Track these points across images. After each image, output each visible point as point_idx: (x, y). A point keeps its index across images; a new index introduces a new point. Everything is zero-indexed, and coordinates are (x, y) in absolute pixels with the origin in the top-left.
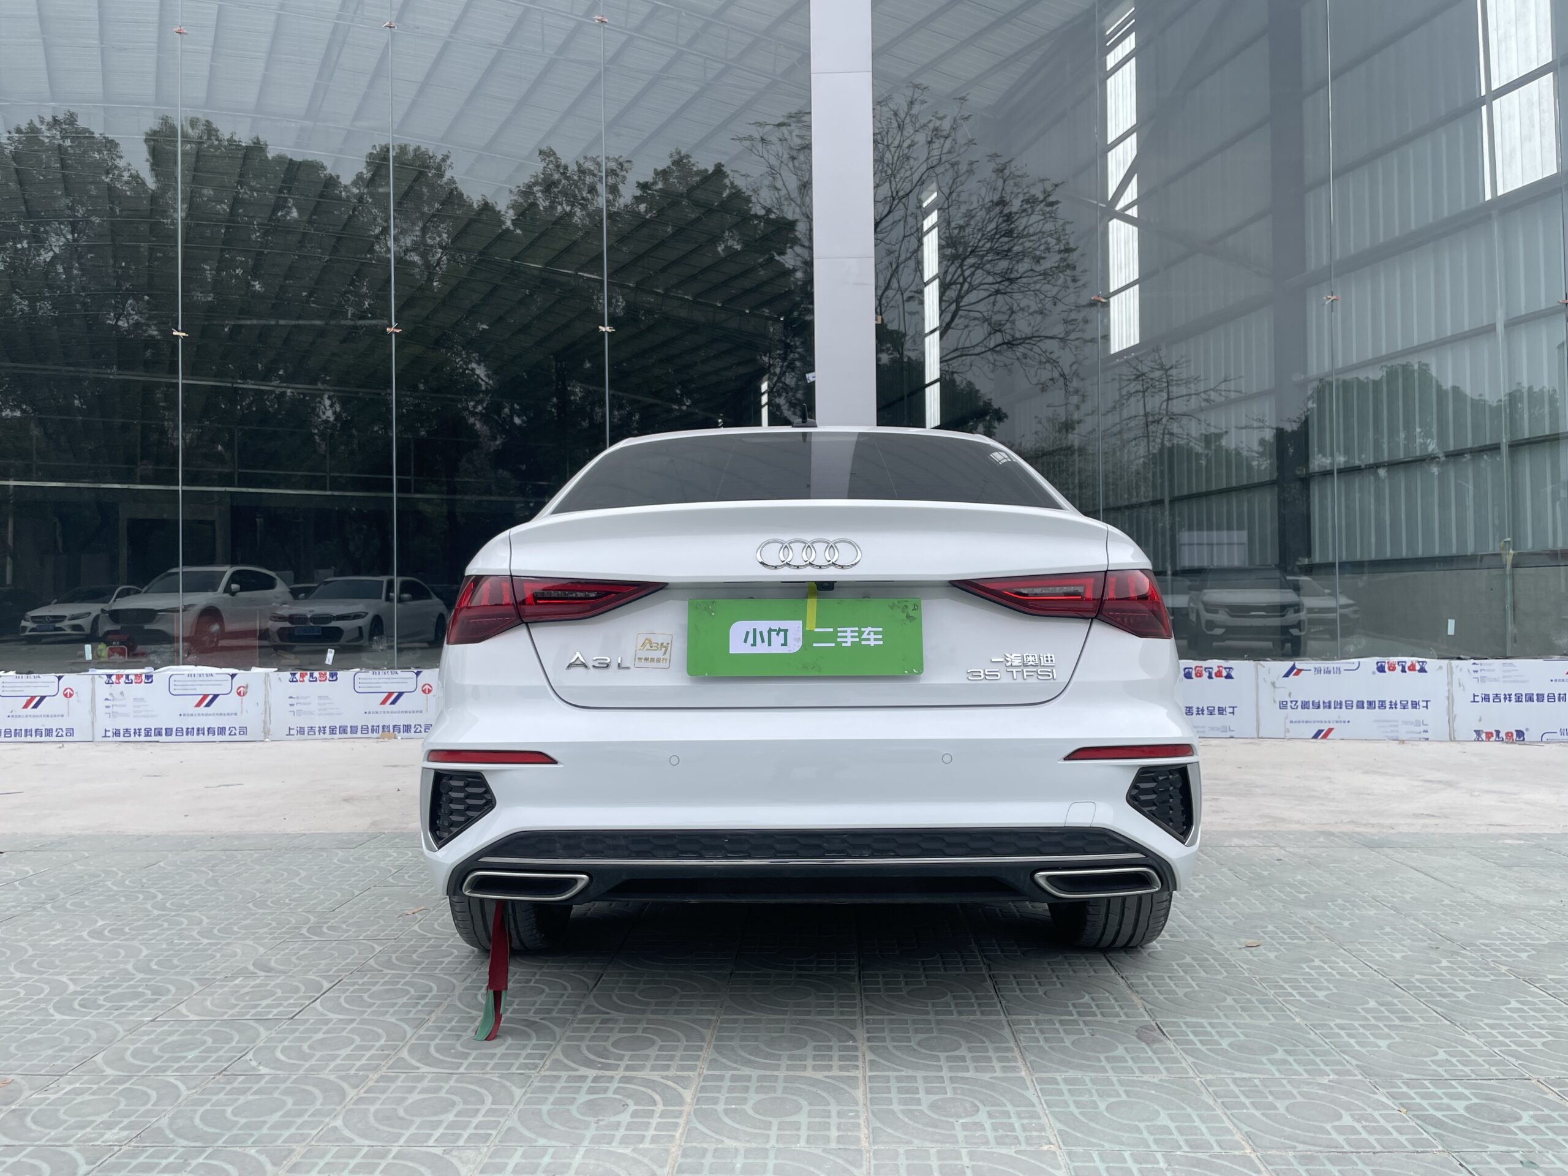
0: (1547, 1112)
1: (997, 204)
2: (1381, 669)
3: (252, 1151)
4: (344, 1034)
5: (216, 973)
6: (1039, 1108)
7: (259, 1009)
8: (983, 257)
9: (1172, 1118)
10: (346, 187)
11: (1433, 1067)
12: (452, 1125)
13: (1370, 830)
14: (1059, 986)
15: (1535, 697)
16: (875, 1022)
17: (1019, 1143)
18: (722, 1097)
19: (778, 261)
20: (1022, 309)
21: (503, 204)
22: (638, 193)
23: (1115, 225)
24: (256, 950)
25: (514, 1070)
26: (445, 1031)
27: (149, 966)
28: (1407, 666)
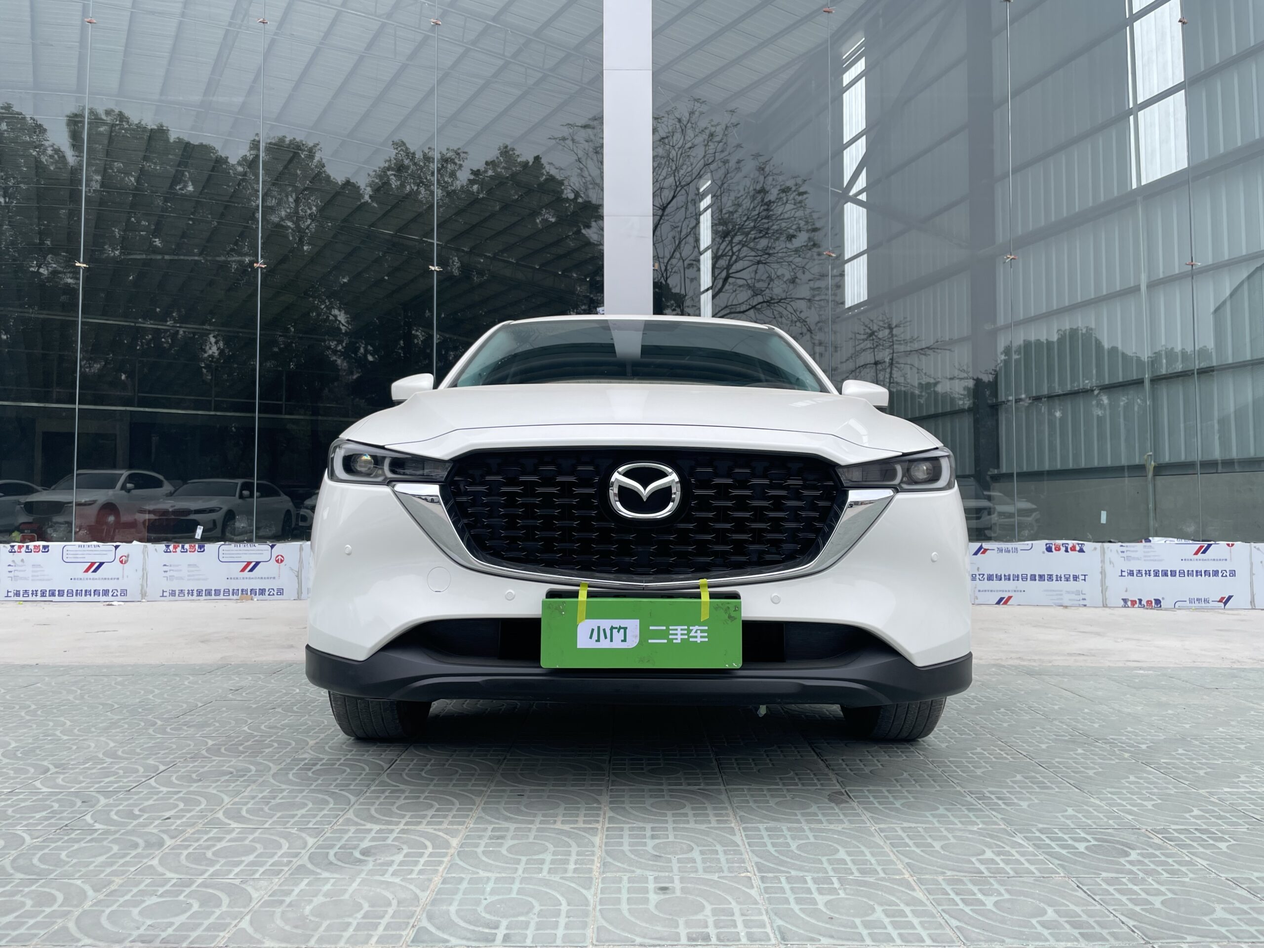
0: (1151, 850)
1: (759, 192)
2: (1049, 549)
3: (79, 882)
4: (171, 801)
6: (742, 848)
7: (102, 784)
8: (747, 234)
9: (849, 854)
10: (233, 165)
11: (1063, 819)
12: (252, 864)
13: (1034, 664)
14: (771, 766)
15: (1169, 573)
16: (617, 790)
17: (723, 871)
18: (483, 843)
19: (584, 235)
20: (778, 276)
21: (364, 183)
22: (472, 177)
23: (849, 207)
24: (108, 744)
25: (310, 825)
26: (257, 799)
27: (15, 754)
28: (1069, 547)
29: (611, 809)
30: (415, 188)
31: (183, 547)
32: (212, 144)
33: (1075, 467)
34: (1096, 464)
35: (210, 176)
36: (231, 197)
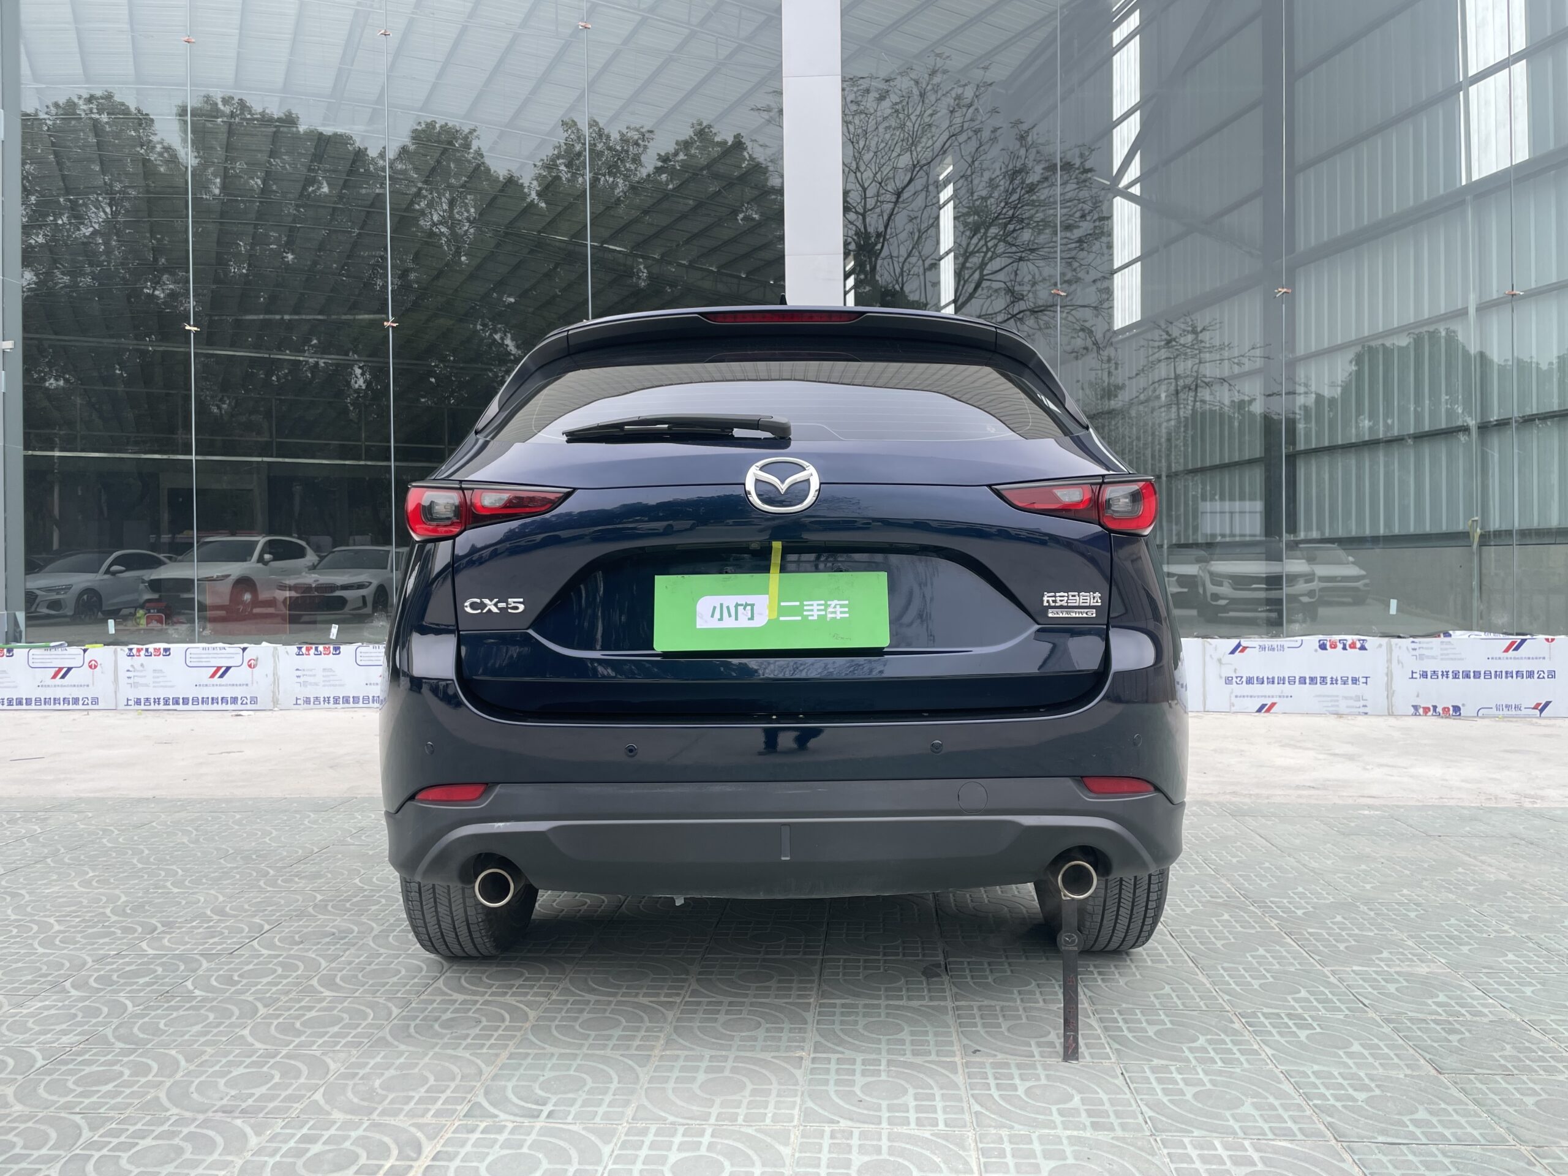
1: (1020, 170)
2: (1323, 647)
5: (181, 917)
6: (809, 1026)
8: (1006, 225)
15: (1472, 674)
18: (560, 1016)
20: (1044, 279)
22: (659, 164)
23: (1118, 201)
24: (217, 898)
25: (399, 995)
26: (353, 965)
27: (124, 910)
28: (1348, 644)
29: (698, 980)
31: (316, 649)
32: (348, 133)
33: (1387, 534)
34: (1412, 530)
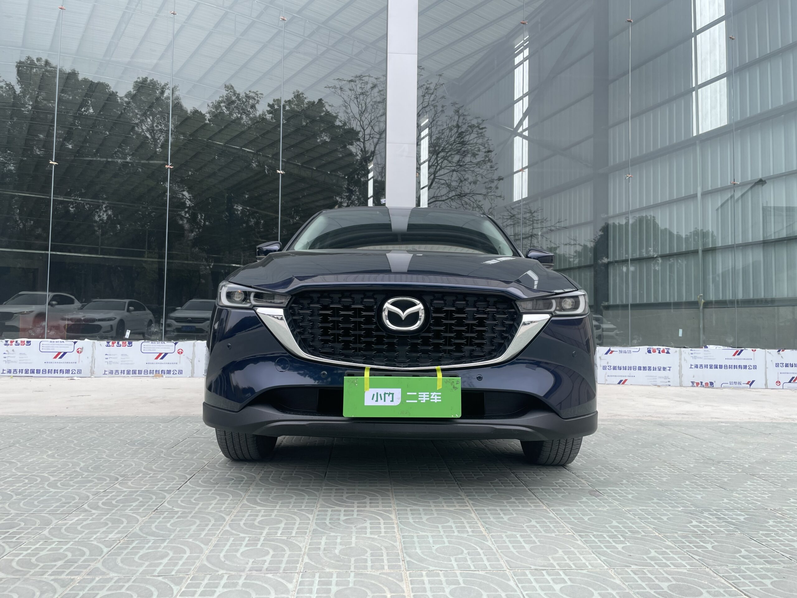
2: (649, 352)
4: (210, 495)
7: (159, 486)
11: (724, 505)
12: (285, 529)
13: (660, 419)
15: (718, 367)
17: (555, 532)
19: (348, 149)
20: (465, 180)
21: (206, 111)
23: (517, 140)
28: (661, 350)
29: (470, 499)
30: (239, 115)
31: (118, 343)
32: (106, 83)
33: (655, 302)
34: (668, 300)
35: (105, 103)
36: (119, 117)
